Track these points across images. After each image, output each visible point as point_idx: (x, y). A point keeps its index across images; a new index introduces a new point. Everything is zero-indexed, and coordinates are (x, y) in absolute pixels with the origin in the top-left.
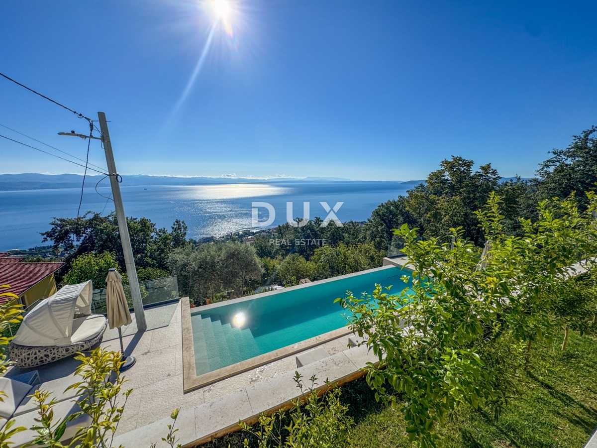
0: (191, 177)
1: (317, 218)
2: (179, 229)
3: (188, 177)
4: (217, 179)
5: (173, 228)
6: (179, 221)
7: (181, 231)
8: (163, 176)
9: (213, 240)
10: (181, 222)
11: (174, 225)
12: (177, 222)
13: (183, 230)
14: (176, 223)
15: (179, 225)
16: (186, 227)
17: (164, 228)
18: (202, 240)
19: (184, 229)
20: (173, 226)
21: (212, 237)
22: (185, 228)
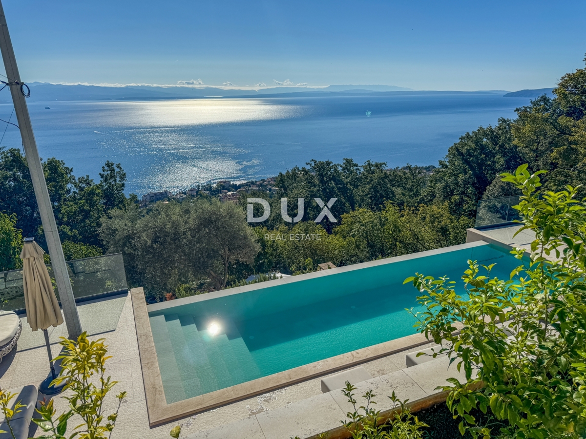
0: (123, 86)
1: (347, 160)
2: (112, 177)
3: (119, 86)
4: (169, 89)
5: (102, 176)
6: (112, 165)
7: (115, 180)
8: (76, 84)
9: (167, 197)
10: (114, 166)
11: (104, 170)
12: (108, 165)
13: (118, 179)
14: (106, 168)
15: (112, 171)
16: (125, 174)
17: (88, 176)
18: (148, 197)
19: (121, 177)
20: (102, 173)
21: (165, 193)
22: (123, 176)
